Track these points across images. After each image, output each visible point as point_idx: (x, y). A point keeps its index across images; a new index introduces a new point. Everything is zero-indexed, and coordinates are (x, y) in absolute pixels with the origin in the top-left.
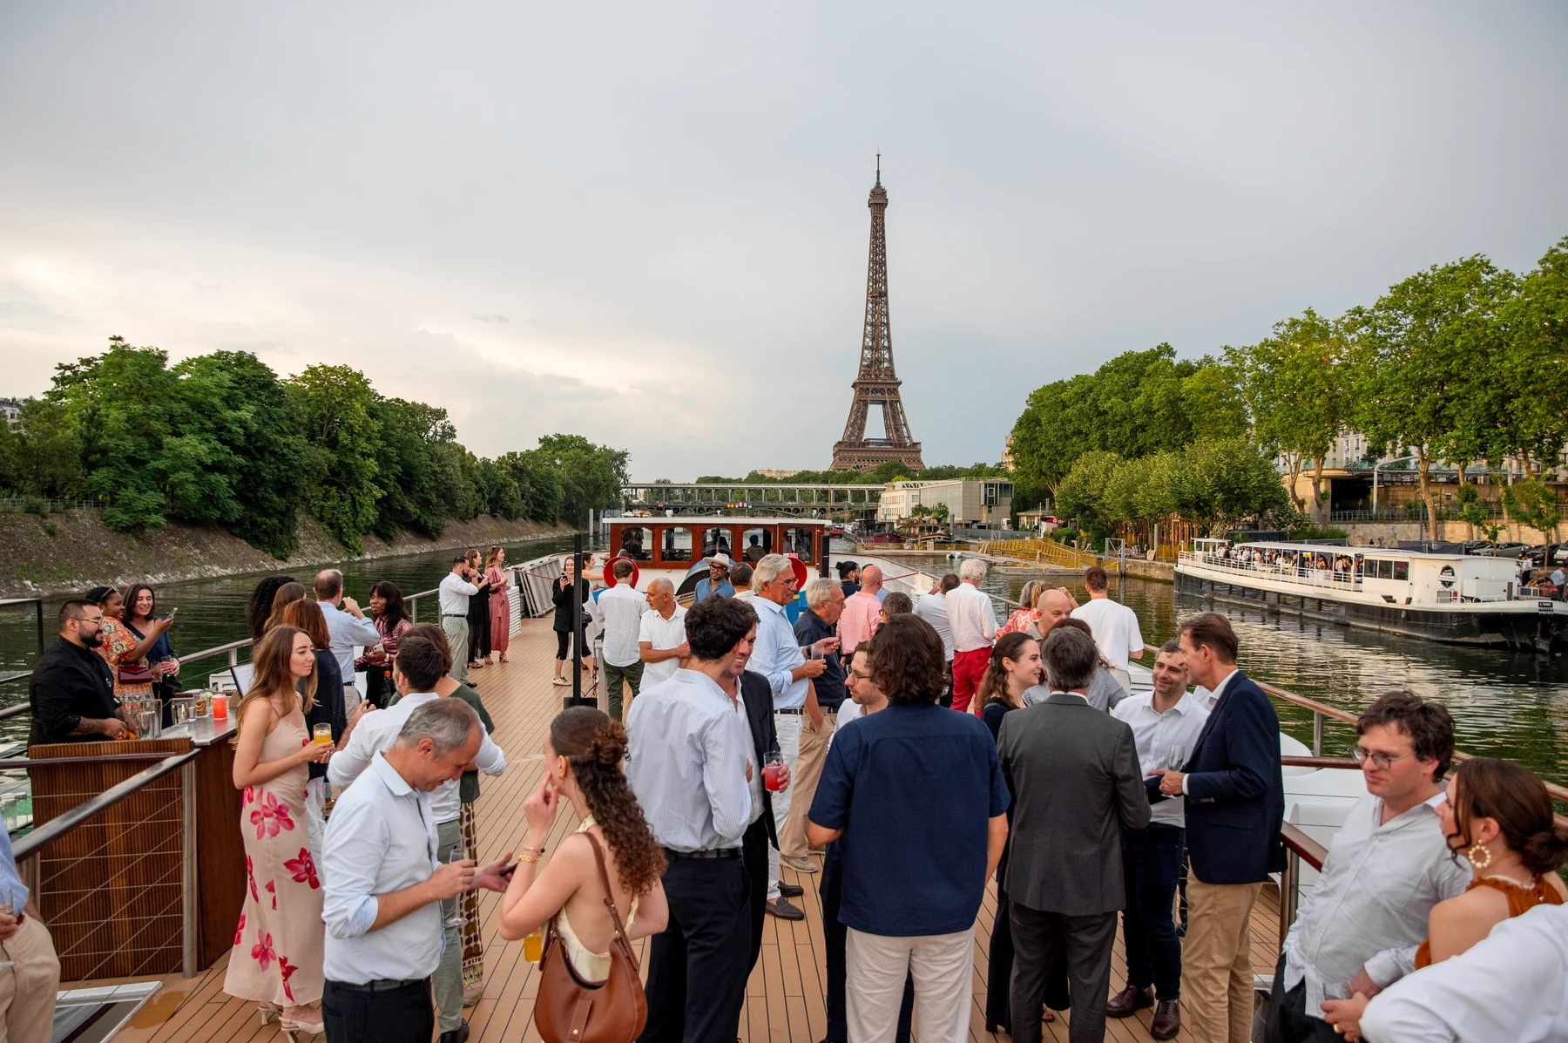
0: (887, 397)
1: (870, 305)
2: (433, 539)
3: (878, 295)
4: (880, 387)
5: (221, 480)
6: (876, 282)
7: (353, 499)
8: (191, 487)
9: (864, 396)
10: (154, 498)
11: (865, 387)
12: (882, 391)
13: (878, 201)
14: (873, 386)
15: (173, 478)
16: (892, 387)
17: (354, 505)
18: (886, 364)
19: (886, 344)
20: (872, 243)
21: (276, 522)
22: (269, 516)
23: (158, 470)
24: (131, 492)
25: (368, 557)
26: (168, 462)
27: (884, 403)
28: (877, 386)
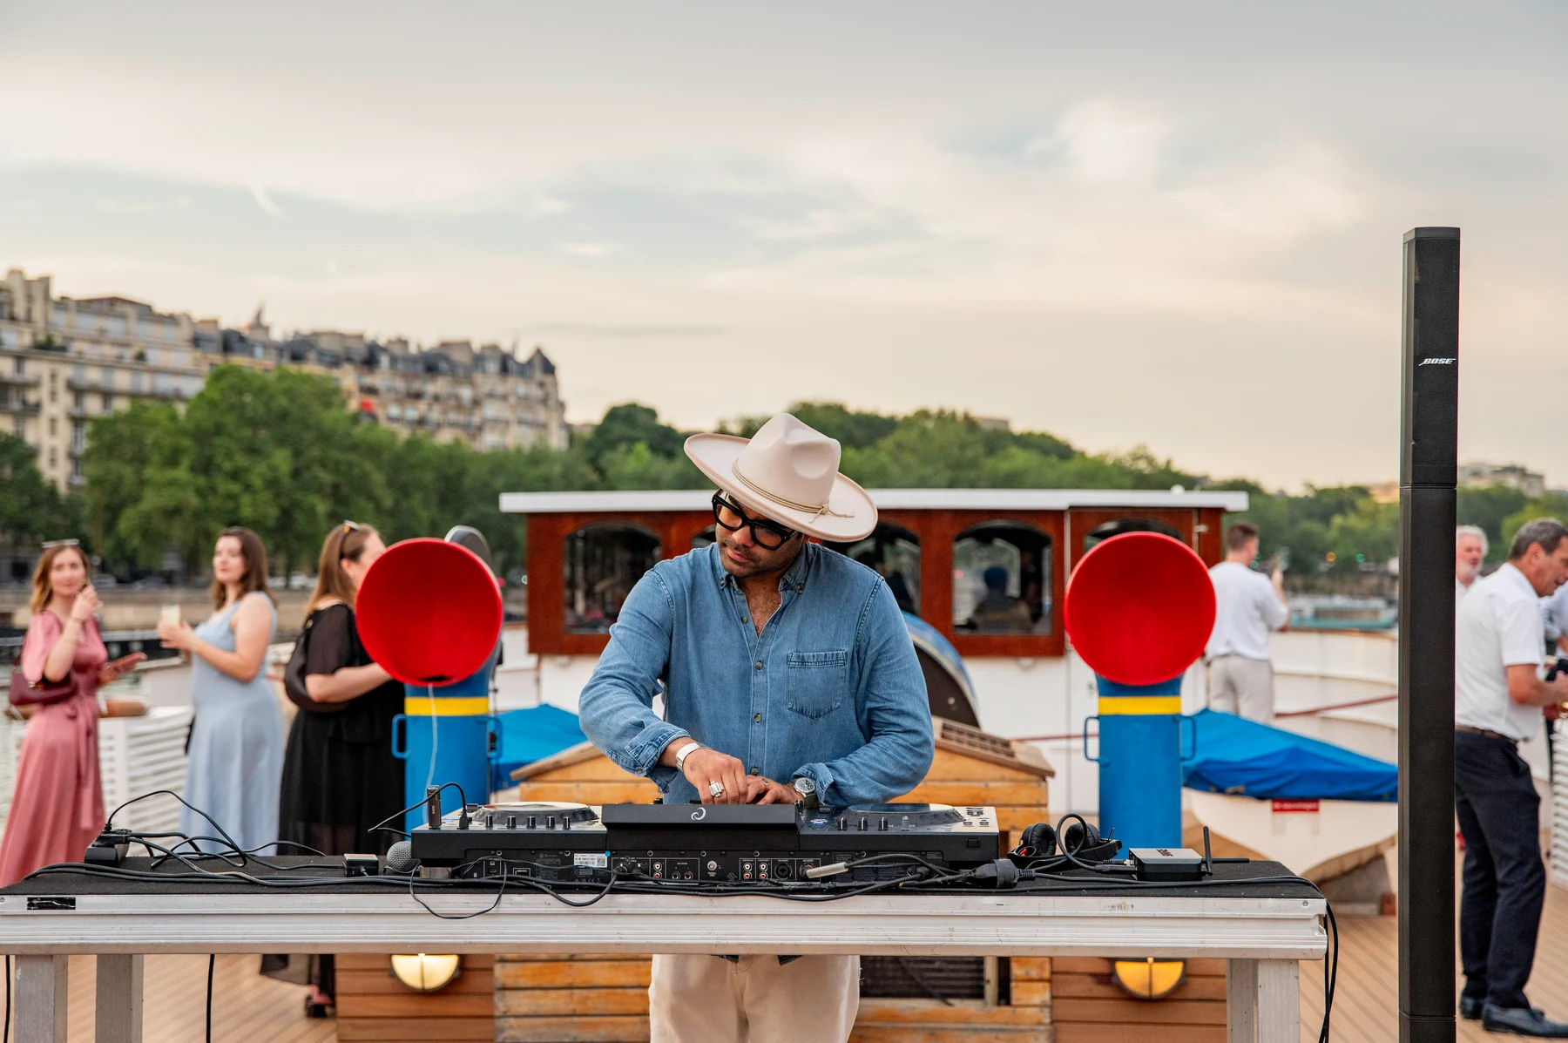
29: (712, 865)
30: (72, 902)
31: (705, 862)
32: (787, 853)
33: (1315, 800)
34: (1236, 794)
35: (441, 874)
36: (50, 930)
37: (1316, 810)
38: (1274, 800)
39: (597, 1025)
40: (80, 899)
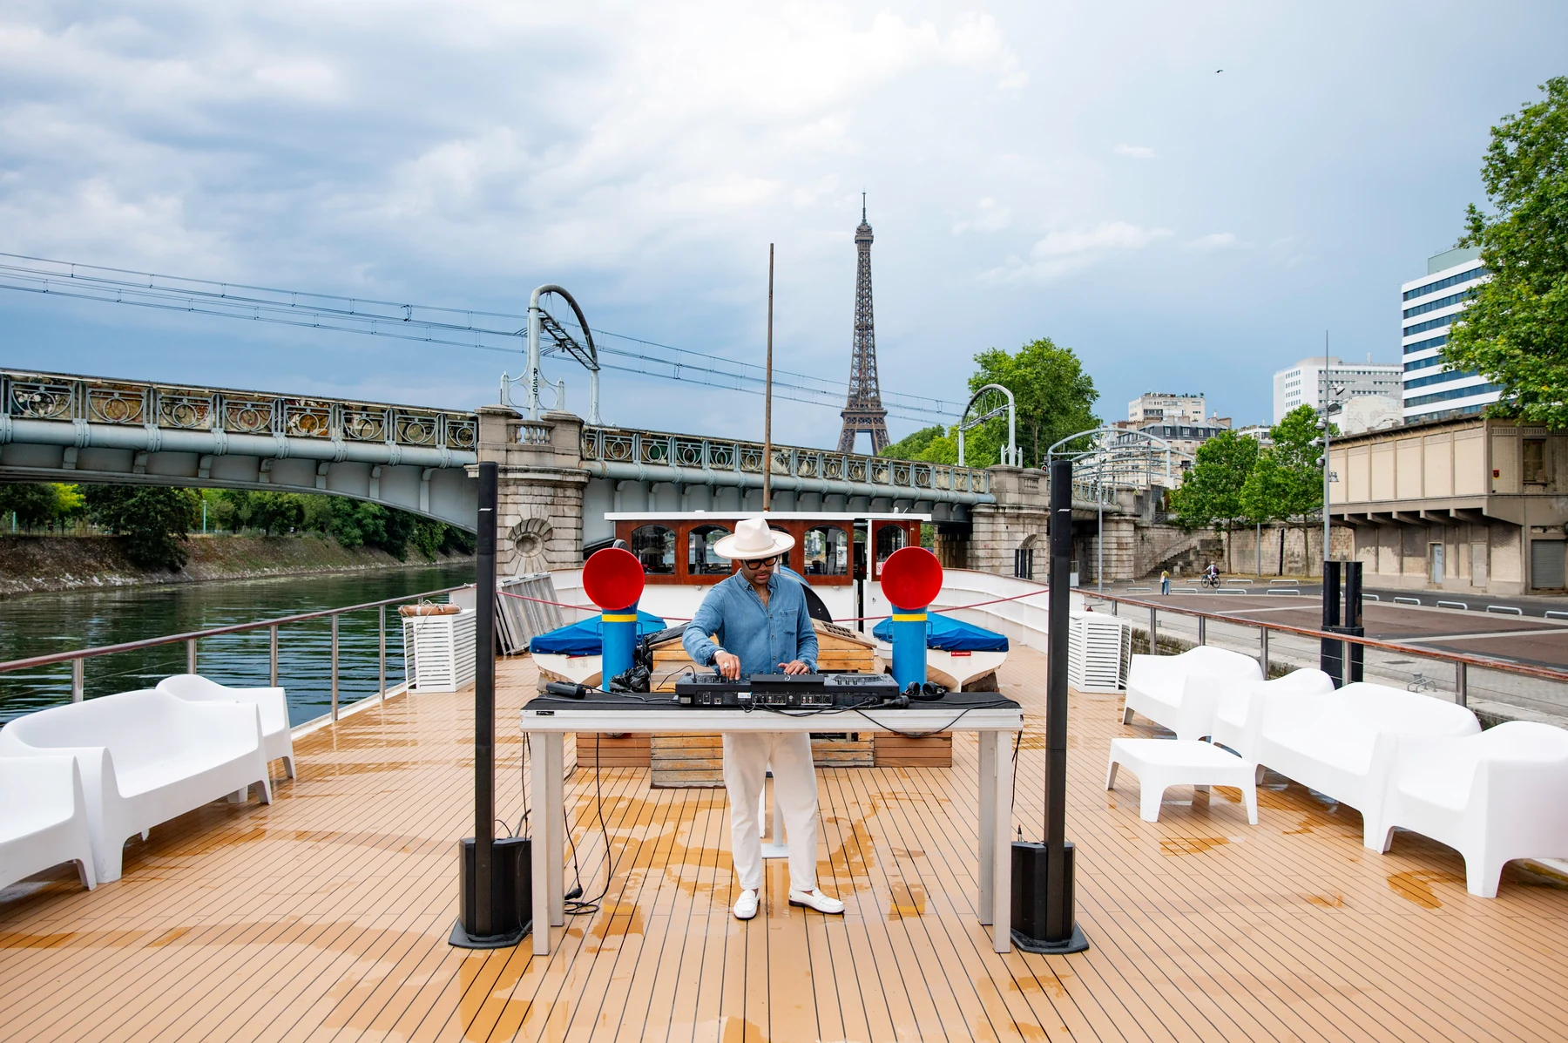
0: (874, 427)
1: (857, 338)
2: (470, 555)
3: (864, 328)
4: (867, 416)
5: (382, 522)
6: (862, 316)
7: (431, 531)
8: (371, 526)
9: (851, 426)
10: (357, 532)
11: (852, 416)
12: (868, 420)
13: (864, 238)
14: (860, 416)
15: (364, 522)
16: (878, 416)
17: (431, 534)
18: (872, 394)
19: (873, 375)
20: (859, 278)
21: (400, 542)
22: (398, 540)
23: (358, 519)
24: (348, 529)
25: (438, 563)
26: (363, 515)
27: (871, 431)
28: (863, 416)
29: (791, 697)
30: (553, 713)
31: (788, 696)
32: (819, 693)
33: (969, 650)
34: (937, 649)
35: (686, 700)
36: (546, 723)
37: (970, 655)
38: (952, 651)
39: (694, 752)
40: (556, 712)
